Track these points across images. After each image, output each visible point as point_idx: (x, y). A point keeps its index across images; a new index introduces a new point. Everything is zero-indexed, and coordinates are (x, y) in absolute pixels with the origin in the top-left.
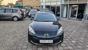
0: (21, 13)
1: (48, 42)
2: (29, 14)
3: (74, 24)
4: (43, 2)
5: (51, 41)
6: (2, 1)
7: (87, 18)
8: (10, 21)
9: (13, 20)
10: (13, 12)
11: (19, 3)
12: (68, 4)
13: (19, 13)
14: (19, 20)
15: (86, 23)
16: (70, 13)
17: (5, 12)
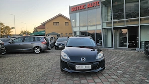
0: (46, 42)
1: (86, 68)
2: (56, 44)
3: (124, 55)
4: (76, 27)
5: (89, 67)
6: (12, 28)
7: (143, 47)
8: (29, 54)
9: (33, 52)
10: (34, 41)
11: (39, 30)
12: (113, 27)
13: (42, 42)
14: (42, 51)
15: (141, 53)
16: (117, 41)
17: (23, 41)
